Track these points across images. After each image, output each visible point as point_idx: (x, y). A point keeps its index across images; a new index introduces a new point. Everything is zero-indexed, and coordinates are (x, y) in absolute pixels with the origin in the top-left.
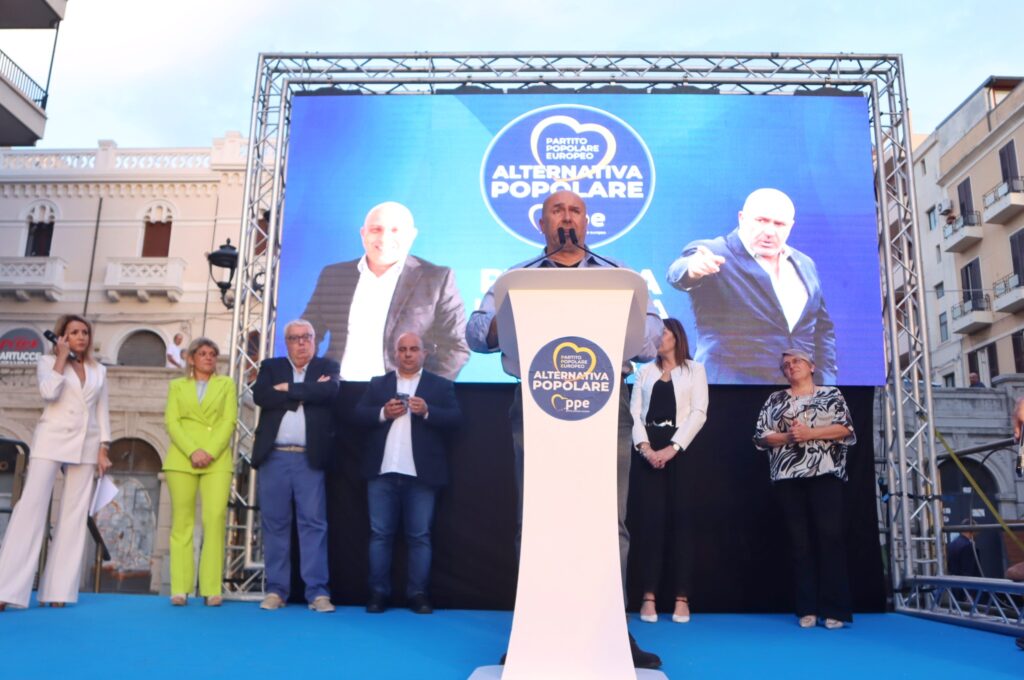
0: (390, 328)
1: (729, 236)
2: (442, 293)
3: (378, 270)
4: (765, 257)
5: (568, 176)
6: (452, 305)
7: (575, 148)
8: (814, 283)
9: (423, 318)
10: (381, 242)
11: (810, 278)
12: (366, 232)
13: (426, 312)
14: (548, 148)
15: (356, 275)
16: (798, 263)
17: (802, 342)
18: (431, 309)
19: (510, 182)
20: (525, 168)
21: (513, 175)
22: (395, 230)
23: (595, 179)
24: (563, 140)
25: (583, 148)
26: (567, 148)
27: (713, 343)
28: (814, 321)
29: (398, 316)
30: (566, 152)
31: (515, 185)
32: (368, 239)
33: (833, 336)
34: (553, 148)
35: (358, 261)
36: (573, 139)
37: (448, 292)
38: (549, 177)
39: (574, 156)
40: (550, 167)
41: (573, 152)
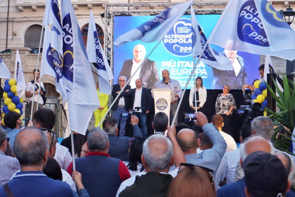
0: (141, 76)
1: (222, 52)
2: (153, 67)
3: (137, 62)
4: (231, 58)
5: (183, 37)
6: (155, 70)
7: (185, 30)
8: (243, 64)
9: (148, 73)
10: (138, 55)
11: (242, 63)
12: (134, 52)
13: (149, 72)
14: (178, 30)
15: (132, 63)
16: (239, 59)
17: (239, 79)
18: (150, 71)
19: (169, 39)
20: (172, 35)
21: (169, 37)
22: (141, 52)
23: (189, 38)
24: (181, 28)
25: (186, 30)
26: (183, 30)
27: (217, 79)
28: (242, 74)
29: (143, 73)
30: (182, 31)
31: (170, 40)
32: (135, 54)
33: (247, 77)
34: (179, 30)
35: (132, 59)
36: (184, 28)
37: (154, 67)
38: (178, 38)
39: (184, 32)
40: (178, 35)
41: (184, 31)
